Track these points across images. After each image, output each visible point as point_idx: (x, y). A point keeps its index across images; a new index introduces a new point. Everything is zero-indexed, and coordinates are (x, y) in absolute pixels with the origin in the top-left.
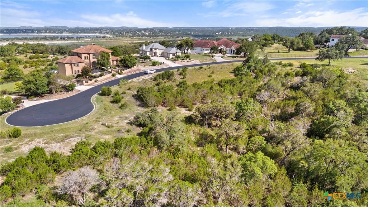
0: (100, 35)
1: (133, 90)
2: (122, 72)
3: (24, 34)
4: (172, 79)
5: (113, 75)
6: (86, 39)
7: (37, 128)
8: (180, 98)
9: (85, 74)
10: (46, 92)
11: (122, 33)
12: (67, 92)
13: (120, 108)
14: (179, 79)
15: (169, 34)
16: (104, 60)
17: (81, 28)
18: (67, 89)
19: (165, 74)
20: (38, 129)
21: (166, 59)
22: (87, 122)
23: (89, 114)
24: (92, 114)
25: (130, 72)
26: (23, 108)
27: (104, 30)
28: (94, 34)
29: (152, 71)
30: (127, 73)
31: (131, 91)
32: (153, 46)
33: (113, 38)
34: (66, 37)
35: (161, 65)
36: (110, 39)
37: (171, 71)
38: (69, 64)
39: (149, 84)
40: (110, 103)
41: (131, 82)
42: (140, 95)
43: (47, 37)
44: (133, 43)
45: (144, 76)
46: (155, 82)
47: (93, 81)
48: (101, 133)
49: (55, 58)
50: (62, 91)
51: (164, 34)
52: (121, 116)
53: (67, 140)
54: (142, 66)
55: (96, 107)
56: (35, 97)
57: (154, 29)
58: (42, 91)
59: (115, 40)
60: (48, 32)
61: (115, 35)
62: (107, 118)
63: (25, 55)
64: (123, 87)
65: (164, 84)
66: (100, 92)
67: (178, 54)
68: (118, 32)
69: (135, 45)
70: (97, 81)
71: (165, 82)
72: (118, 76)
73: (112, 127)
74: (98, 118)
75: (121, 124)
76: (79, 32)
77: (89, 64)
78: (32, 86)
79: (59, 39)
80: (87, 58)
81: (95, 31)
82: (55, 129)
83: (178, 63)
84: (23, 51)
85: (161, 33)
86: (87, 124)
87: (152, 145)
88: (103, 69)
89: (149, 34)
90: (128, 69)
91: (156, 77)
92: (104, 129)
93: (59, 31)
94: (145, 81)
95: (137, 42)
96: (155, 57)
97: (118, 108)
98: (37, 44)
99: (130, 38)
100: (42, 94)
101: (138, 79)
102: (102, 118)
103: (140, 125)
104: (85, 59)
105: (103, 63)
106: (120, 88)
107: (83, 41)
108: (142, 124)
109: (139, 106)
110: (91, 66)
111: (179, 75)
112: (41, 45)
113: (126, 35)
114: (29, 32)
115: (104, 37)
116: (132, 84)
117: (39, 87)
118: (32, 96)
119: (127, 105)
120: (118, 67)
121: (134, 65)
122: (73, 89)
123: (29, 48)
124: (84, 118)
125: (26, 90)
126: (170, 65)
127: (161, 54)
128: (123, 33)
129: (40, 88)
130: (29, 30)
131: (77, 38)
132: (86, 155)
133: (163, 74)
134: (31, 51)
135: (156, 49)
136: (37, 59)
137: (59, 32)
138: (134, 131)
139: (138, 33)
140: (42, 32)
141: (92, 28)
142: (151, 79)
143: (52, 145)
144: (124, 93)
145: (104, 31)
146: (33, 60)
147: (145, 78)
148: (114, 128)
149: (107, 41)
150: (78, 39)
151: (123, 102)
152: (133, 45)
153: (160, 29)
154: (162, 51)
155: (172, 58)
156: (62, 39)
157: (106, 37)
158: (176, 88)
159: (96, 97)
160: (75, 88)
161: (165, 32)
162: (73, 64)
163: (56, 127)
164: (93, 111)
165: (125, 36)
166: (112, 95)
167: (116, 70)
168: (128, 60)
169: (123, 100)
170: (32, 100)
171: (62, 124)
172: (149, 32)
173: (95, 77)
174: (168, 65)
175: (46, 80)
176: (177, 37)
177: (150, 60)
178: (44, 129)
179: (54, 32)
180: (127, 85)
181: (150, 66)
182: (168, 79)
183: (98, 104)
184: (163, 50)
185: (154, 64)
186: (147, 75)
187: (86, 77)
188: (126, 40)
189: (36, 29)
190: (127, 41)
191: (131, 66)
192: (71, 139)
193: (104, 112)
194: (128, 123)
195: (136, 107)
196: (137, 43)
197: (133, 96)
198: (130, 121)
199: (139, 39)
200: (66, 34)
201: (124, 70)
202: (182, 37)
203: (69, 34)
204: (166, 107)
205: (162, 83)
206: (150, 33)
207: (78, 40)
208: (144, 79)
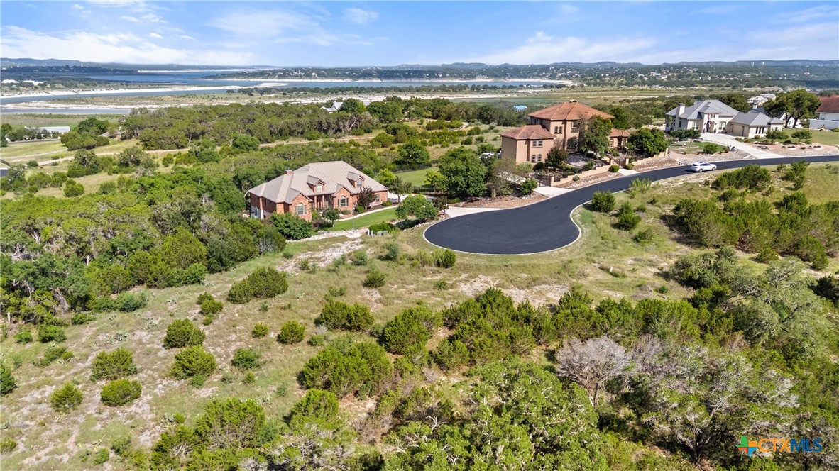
0: (550, 81)
1: (661, 205)
2: (633, 163)
3: (405, 81)
4: (763, 187)
5: (613, 170)
6: (522, 91)
7: (480, 257)
8: (788, 235)
9: (554, 164)
10: (482, 193)
11: (601, 77)
12: (518, 196)
13: (636, 239)
14: (782, 190)
15: (724, 78)
16: (597, 135)
17: (512, 66)
18: (519, 191)
19: (745, 174)
20: (482, 259)
21: (740, 140)
22: (570, 259)
23: (572, 243)
24: (577, 245)
25: (650, 166)
26: (447, 219)
27: (561, 70)
28: (537, 80)
29: (706, 165)
30: (643, 167)
31: (656, 206)
32: (707, 107)
33: (580, 89)
34: (481, 85)
35: (727, 152)
36: (572, 90)
37: (762, 167)
38: (524, 141)
39: (702, 195)
40: (612, 229)
41: (654, 188)
42: (682, 218)
43: (447, 86)
44: (628, 101)
45: (685, 176)
46: (718, 192)
47: (570, 178)
48: (599, 283)
49: (475, 129)
50: (508, 194)
51: (710, 79)
52: (640, 257)
53: (537, 287)
54: (678, 153)
55: (582, 232)
56: (462, 201)
57: (682, 67)
58: (476, 190)
59: (584, 93)
60: (448, 75)
61: (584, 80)
62: (609, 258)
63: (419, 121)
64: (638, 195)
65: (740, 198)
66: (590, 202)
67: (773, 127)
68: (593, 75)
69: (634, 105)
70: (579, 179)
71: (743, 194)
72: (624, 173)
73: (624, 276)
74: (590, 254)
75: (642, 274)
76: (507, 76)
77: (562, 144)
78: (460, 179)
79: (468, 90)
80: (561, 131)
81: (541, 72)
82: (512, 262)
83: (775, 151)
84: (416, 112)
85: (703, 76)
86: (571, 262)
87: (731, 327)
88: (591, 156)
89: (669, 78)
90: (647, 157)
91: (722, 180)
92: (606, 278)
93: (469, 73)
94: (690, 188)
95: (636, 97)
96: (707, 134)
97: (630, 240)
98: (435, 99)
99: (620, 89)
100: (474, 195)
101: (672, 182)
102: (599, 256)
103: (689, 282)
104: (556, 131)
105: (595, 141)
106: (631, 198)
107: (515, 96)
108: (694, 280)
109: (678, 242)
110: (566, 148)
111: (782, 178)
112: (441, 102)
113: (612, 82)
114: (414, 77)
115: (559, 87)
116: (659, 192)
117: (472, 182)
118: (456, 199)
119: (652, 235)
120: (622, 153)
121: (660, 151)
122: (530, 193)
123: (426, 107)
124: (562, 250)
125: (449, 186)
126: (752, 154)
127: (723, 126)
128: (605, 76)
129: (472, 184)
130: (416, 72)
131: (504, 87)
132: (588, 319)
133: (739, 174)
134: (430, 114)
135: (713, 114)
136: (440, 129)
137: (468, 77)
138: (674, 293)
139: (641, 78)
140: (438, 77)
141: (535, 66)
142: (706, 183)
143: (511, 290)
144: (642, 210)
145: (561, 72)
146: (433, 131)
147: (689, 182)
148: (628, 280)
149: (565, 96)
150: (505, 90)
151: (640, 228)
152: (627, 104)
153: (699, 67)
154: (728, 120)
155: (756, 138)
156: (474, 90)
157: (564, 86)
158: (775, 211)
159: (580, 213)
160: (536, 190)
161: (712, 73)
162: (531, 142)
163: (513, 259)
164: (577, 239)
165: (608, 84)
166: (614, 212)
167: (619, 158)
168: (649, 138)
169: (640, 223)
170: (456, 206)
171: (522, 256)
172: (670, 74)
173: (574, 171)
174: (747, 154)
175: (484, 170)
176: (747, 86)
177: (695, 141)
178: (491, 261)
179: (460, 76)
180: (648, 194)
181: (698, 153)
182: (750, 188)
183: (586, 226)
184: (731, 117)
185: (709, 149)
186: (693, 175)
187: (554, 170)
188: (610, 92)
189: (426, 69)
190: (612, 95)
191: (653, 152)
192: (543, 286)
193: (603, 244)
194: (658, 274)
195: (670, 243)
196: (638, 100)
197: (663, 218)
198: (661, 269)
199: (642, 90)
200: (481, 80)
201: (636, 160)
202: (762, 87)
203: (486, 80)
204: (747, 252)
205: (735, 196)
206: (673, 76)
207: (505, 93)
208: (688, 184)
